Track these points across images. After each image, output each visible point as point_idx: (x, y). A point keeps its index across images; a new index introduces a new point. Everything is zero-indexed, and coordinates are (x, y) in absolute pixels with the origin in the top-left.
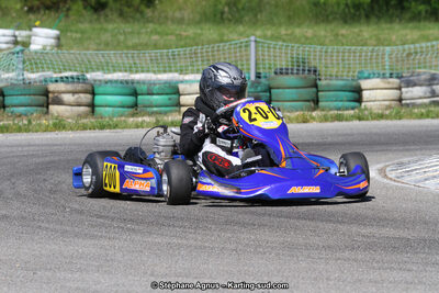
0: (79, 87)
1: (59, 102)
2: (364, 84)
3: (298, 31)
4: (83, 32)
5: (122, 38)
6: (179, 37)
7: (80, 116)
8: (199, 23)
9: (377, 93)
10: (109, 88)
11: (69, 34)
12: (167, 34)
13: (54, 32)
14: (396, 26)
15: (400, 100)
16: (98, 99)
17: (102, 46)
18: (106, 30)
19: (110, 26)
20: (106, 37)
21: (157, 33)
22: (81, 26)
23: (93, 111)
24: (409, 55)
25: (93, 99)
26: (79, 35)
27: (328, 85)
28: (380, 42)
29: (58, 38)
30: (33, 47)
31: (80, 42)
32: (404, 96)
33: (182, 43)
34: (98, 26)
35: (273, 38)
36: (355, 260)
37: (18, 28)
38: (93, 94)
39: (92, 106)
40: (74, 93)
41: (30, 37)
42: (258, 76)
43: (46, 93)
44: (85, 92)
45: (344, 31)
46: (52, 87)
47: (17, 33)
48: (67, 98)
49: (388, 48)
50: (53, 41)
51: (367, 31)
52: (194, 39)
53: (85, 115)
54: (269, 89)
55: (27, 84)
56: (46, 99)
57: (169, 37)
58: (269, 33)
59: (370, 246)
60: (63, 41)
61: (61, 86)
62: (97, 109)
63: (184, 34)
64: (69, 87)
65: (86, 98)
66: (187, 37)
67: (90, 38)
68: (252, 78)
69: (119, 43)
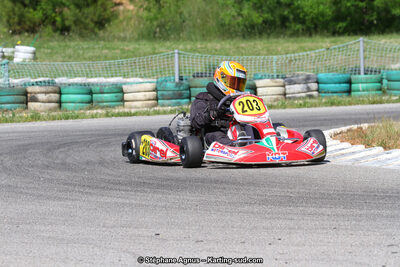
0: (50, 89)
1: (35, 100)
2: (258, 83)
3: (209, 45)
4: (52, 48)
5: (81, 52)
6: (123, 51)
7: (51, 110)
8: (137, 40)
9: (268, 89)
10: (71, 89)
11: (42, 50)
12: (114, 49)
13: (32, 49)
14: (281, 40)
15: (285, 94)
16: (64, 97)
17: (67, 58)
18: (69, 47)
19: (72, 44)
20: (69, 51)
21: (107, 48)
22: (51, 44)
23: (60, 106)
24: (291, 61)
25: (60, 98)
26: (49, 51)
28: (269, 52)
29: (34, 53)
30: (16, 60)
31: (50, 55)
32: (287, 91)
33: (125, 55)
34: (63, 44)
35: (195, 50)
36: (252, 213)
37: (5, 46)
38: (60, 93)
39: (60, 102)
40: (46, 93)
41: (13, 52)
42: (181, 79)
43: (26, 93)
44: (55, 92)
45: (242, 44)
46: (30, 89)
47: (4, 50)
48: (41, 97)
49: (275, 57)
50: (31, 56)
51: (260, 44)
52: (133, 52)
53: (54, 110)
54: (189, 88)
55: (12, 87)
56: (25, 98)
57: (117, 51)
58: (189, 47)
59: (265, 202)
60: (38, 55)
61: (37, 89)
62: (63, 105)
63: (127, 48)
64: (43, 89)
65: (55, 97)
66: (129, 51)
67: (57, 53)
68: (177, 80)
69: (79, 56)
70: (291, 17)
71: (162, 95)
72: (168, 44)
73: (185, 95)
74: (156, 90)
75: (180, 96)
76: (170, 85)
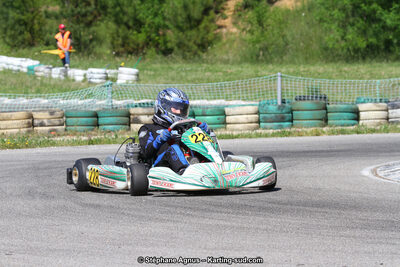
1: (137, 121)
2: (361, 107)
3: (312, 69)
4: (155, 70)
5: (184, 74)
6: (226, 73)
8: (240, 63)
9: (370, 114)
11: (145, 72)
12: (217, 72)
13: (135, 71)
14: (384, 64)
15: (388, 119)
17: (170, 80)
18: (172, 69)
19: (176, 66)
20: (172, 74)
21: (210, 71)
22: (154, 66)
24: (394, 85)
26: (152, 73)
27: (335, 108)
28: (372, 76)
29: (137, 75)
30: (119, 82)
31: (153, 78)
32: (390, 115)
33: (227, 78)
34: (165, 66)
35: (297, 74)
36: (354, 237)
37: (109, 68)
40: (148, 115)
41: (117, 74)
42: (283, 102)
43: (128, 115)
45: (346, 68)
46: (133, 111)
47: (108, 71)
48: (143, 118)
49: (378, 81)
50: (134, 77)
51: (363, 68)
52: (236, 75)
54: (291, 111)
55: (115, 108)
56: (128, 119)
58: (291, 70)
59: (366, 226)
60: (141, 77)
61: (140, 110)
63: (229, 71)
64: (145, 111)
66: (231, 73)
67: (160, 75)
68: (279, 103)
69: (182, 78)
70: (395, 41)
71: (264, 118)
72: (270, 66)
73: (287, 119)
74: (258, 113)
75: (282, 119)
76: (272, 108)
